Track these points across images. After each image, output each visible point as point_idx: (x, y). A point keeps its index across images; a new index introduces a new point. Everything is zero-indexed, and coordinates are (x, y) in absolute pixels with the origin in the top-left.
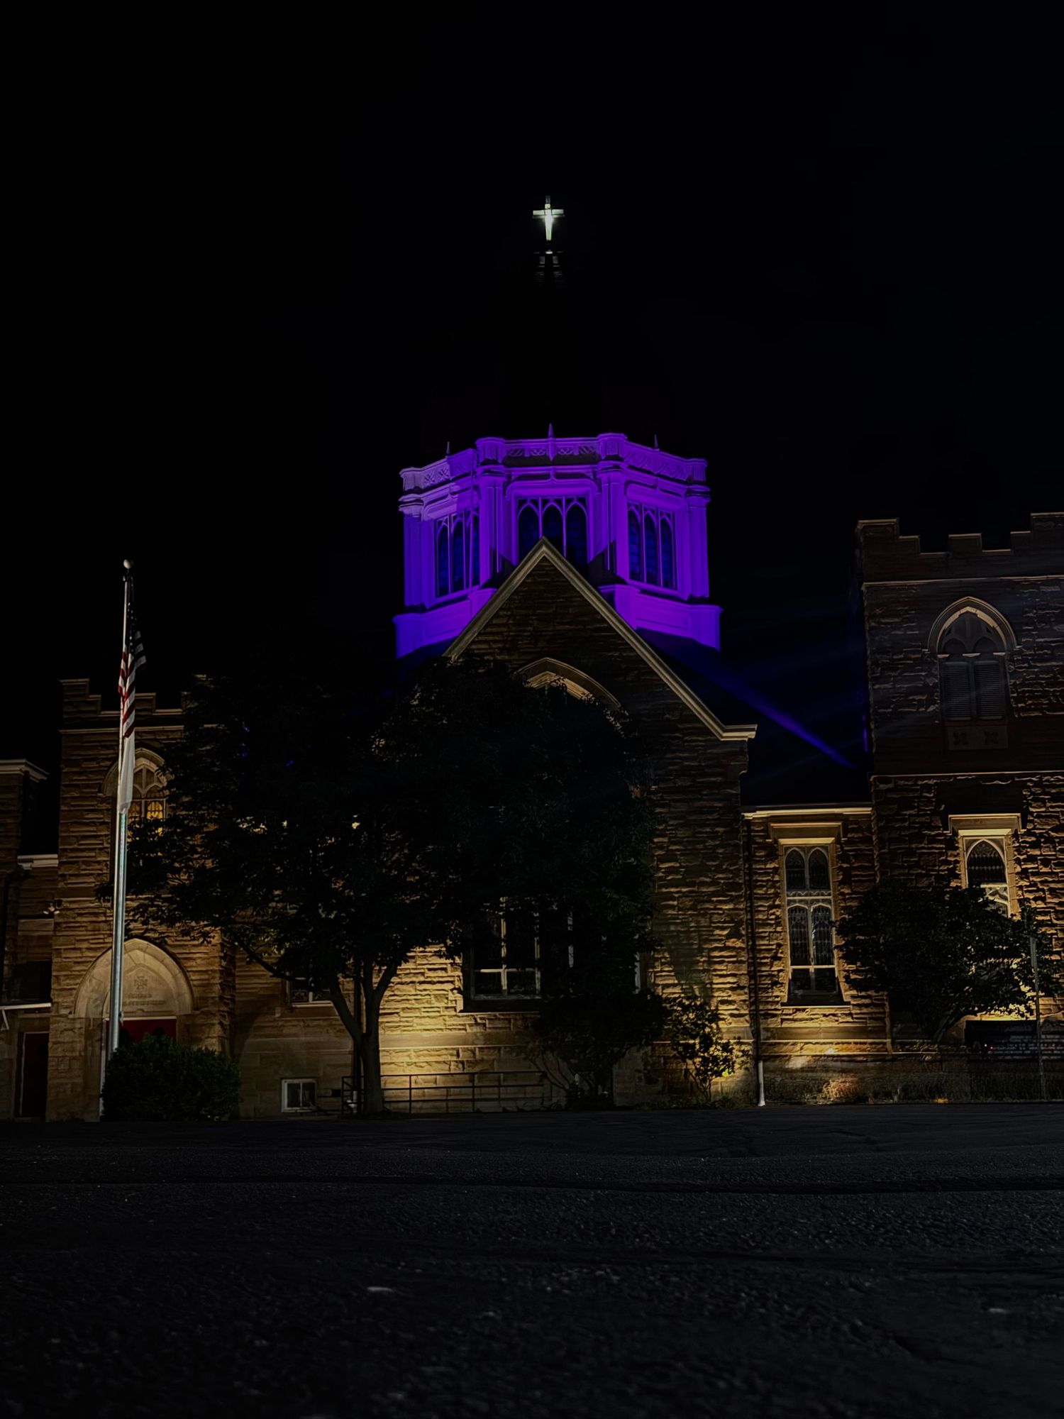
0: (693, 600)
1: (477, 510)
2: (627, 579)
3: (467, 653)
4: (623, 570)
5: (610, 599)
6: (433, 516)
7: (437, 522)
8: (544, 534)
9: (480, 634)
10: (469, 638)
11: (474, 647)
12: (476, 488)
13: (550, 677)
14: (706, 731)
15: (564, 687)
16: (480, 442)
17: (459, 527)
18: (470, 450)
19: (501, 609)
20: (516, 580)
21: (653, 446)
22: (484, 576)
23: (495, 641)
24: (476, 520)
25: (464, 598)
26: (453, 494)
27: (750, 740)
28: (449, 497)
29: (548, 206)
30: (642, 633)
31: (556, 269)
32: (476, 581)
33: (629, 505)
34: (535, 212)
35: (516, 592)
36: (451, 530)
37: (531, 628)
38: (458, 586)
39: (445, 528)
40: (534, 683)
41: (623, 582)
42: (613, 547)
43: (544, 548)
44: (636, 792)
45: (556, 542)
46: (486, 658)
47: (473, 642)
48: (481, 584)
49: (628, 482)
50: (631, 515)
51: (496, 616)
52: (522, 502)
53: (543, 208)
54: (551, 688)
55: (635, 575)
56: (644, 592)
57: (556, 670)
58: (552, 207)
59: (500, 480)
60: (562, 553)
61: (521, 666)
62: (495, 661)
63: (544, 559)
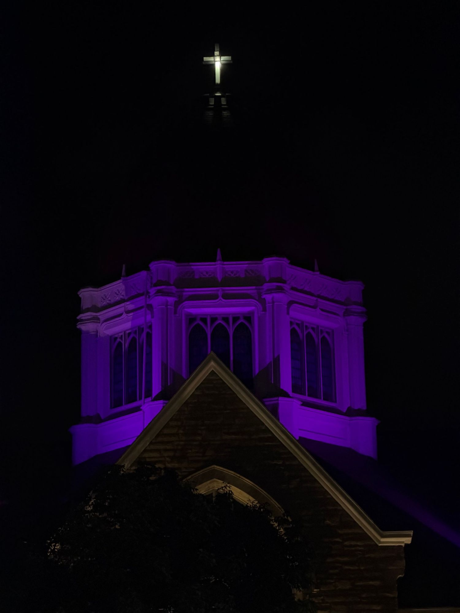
0: (351, 413)
1: (150, 327)
2: (291, 394)
3: (140, 462)
4: (286, 384)
5: (274, 411)
6: (109, 332)
7: (112, 339)
8: (212, 350)
9: (151, 443)
10: (140, 448)
11: (146, 455)
12: (150, 307)
13: (217, 485)
14: (364, 537)
15: (229, 495)
16: (154, 266)
17: (133, 342)
18: (144, 273)
19: (171, 420)
20: (186, 393)
21: (313, 270)
22: (156, 389)
23: (166, 450)
24: (149, 336)
25: (138, 409)
26: (128, 312)
27: (406, 545)
28: (124, 315)
29: (217, 53)
30: (305, 443)
31: (225, 109)
32: (148, 393)
33: (291, 323)
34: (206, 59)
35: (186, 403)
36: (125, 345)
37: (199, 438)
38: (132, 398)
39: (120, 344)
40: (203, 489)
41: (286, 395)
42: (277, 361)
43: (212, 363)
44: (298, 594)
45: (224, 358)
46: (157, 466)
47: (145, 451)
48: (153, 397)
49: (291, 303)
50: (293, 332)
51: (167, 426)
52: (191, 319)
53: (213, 55)
54: (219, 496)
55: (297, 389)
56: (305, 404)
57: (223, 478)
58: (221, 55)
59: (171, 300)
60: (229, 367)
61: (190, 473)
62: (165, 468)
63: (213, 373)
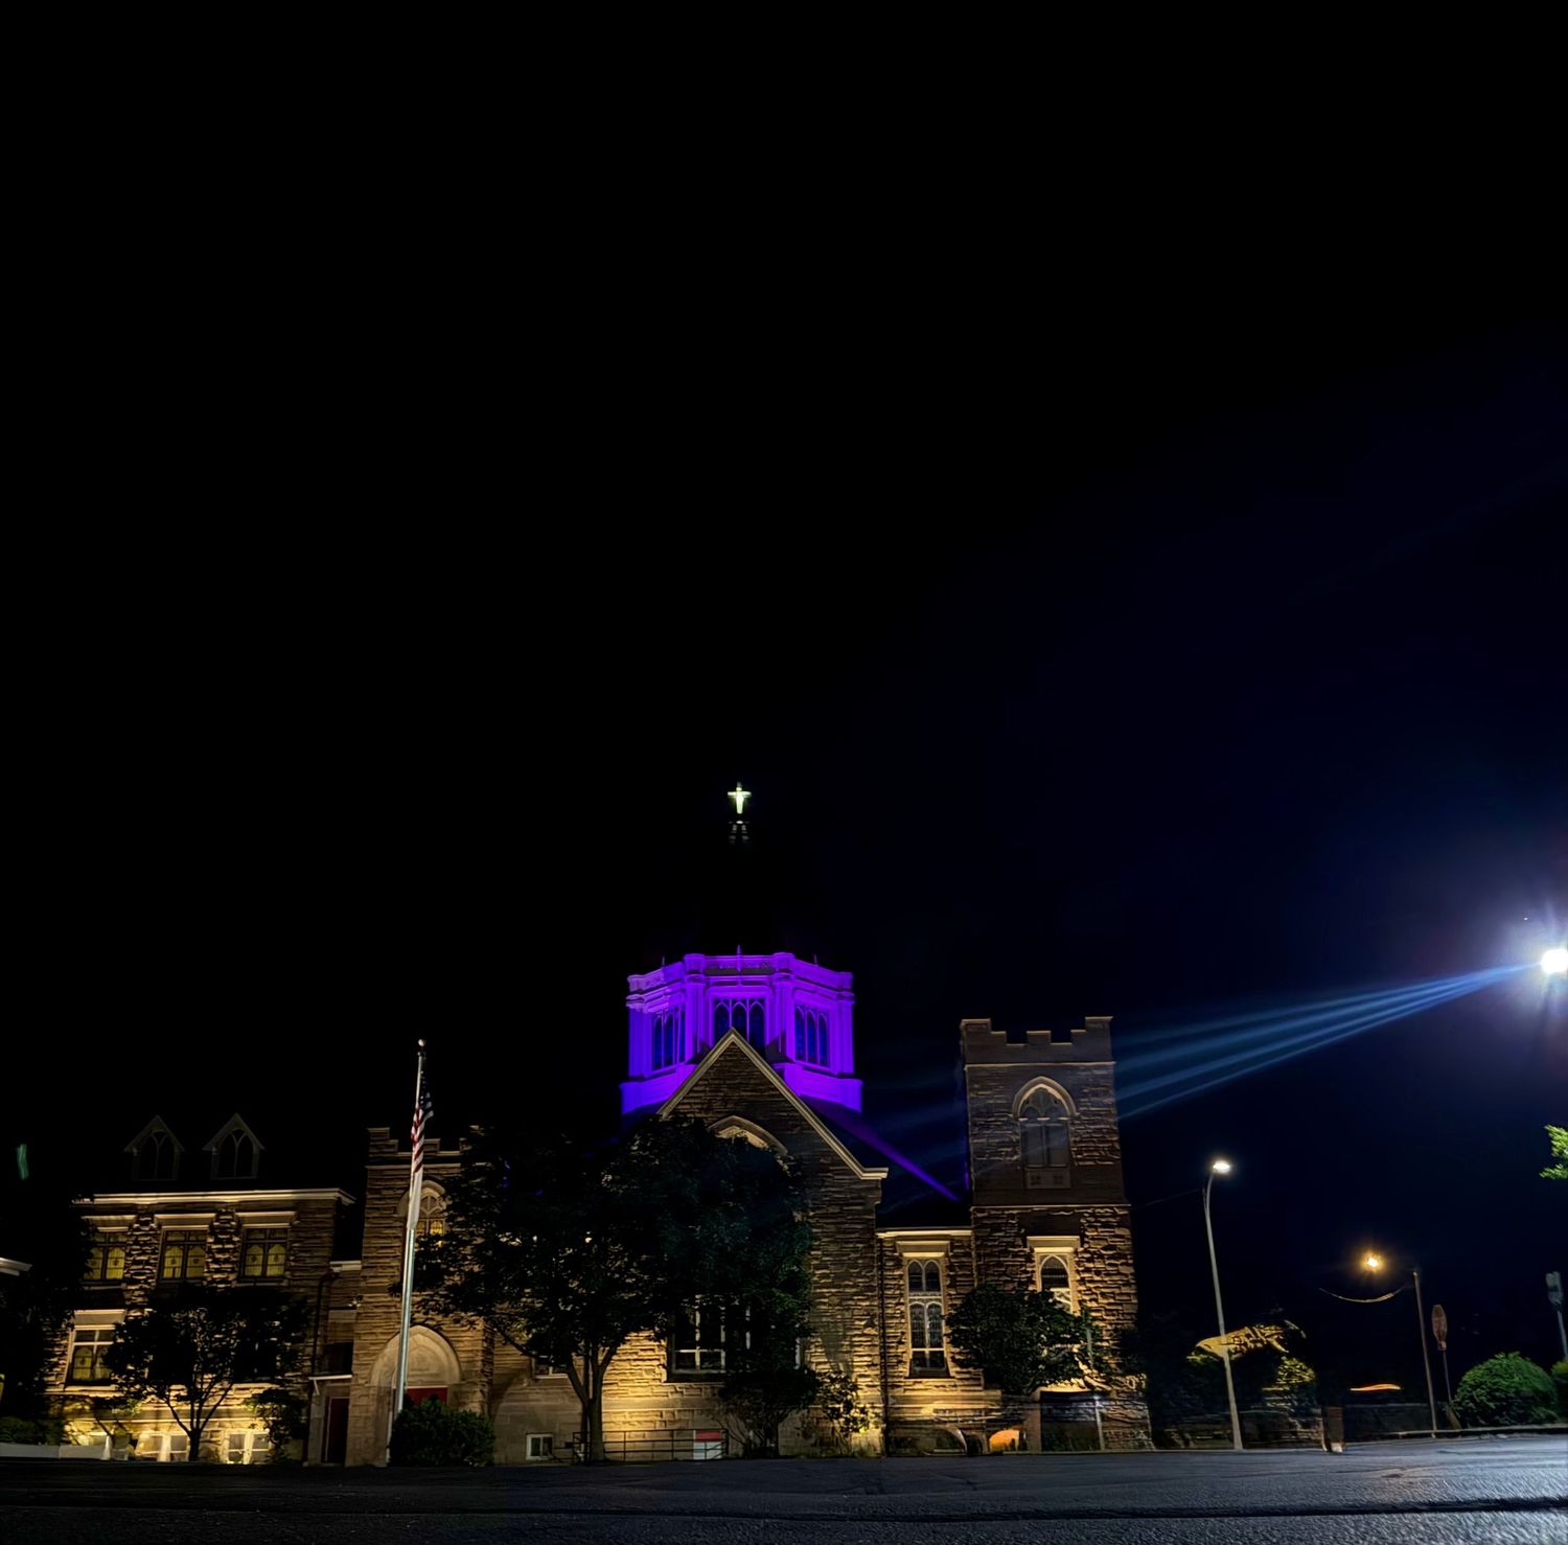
0: (841, 1076)
1: (684, 1007)
2: (795, 1060)
3: (675, 1112)
4: (791, 1053)
5: (781, 1073)
6: (651, 1010)
7: (654, 1015)
8: (733, 1025)
9: (684, 1098)
10: (676, 1100)
11: (680, 1107)
12: (683, 990)
13: (735, 1131)
14: (851, 1172)
15: (746, 1138)
16: (686, 957)
17: (670, 1020)
18: (680, 963)
19: (700, 1080)
20: (709, 1062)
21: (814, 963)
22: (688, 1056)
23: (695, 1103)
24: (683, 1014)
25: (672, 1071)
26: (666, 994)
27: (883, 1179)
28: (663, 998)
29: (739, 789)
30: (805, 1099)
31: (745, 835)
32: (682, 1059)
33: (796, 1005)
34: (730, 794)
35: (712, 1067)
36: (664, 1021)
37: (722, 1094)
38: (669, 1062)
39: (660, 1020)
40: (724, 1134)
41: (790, 1061)
42: (783, 1035)
43: (733, 1036)
44: (798, 1217)
45: (742, 1031)
46: (689, 1115)
47: (679, 1104)
48: (686, 1061)
49: (796, 989)
50: (797, 1013)
51: (696, 1085)
52: (717, 1001)
53: (734, 790)
54: (737, 1139)
55: (800, 1057)
56: (806, 1068)
57: (740, 1125)
58: (744, 790)
59: (702, 985)
60: (745, 1038)
61: (715, 1122)
62: (695, 1118)
63: (733, 1043)
